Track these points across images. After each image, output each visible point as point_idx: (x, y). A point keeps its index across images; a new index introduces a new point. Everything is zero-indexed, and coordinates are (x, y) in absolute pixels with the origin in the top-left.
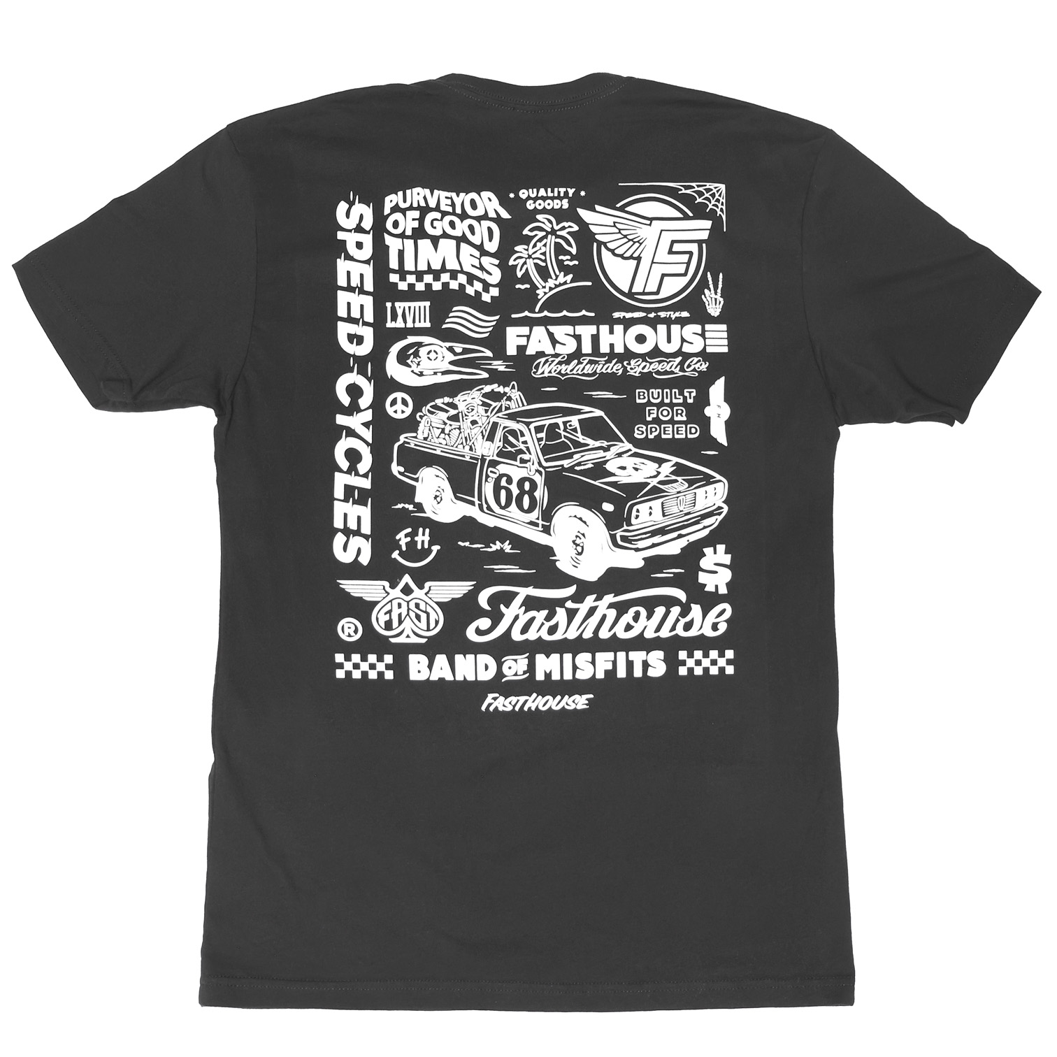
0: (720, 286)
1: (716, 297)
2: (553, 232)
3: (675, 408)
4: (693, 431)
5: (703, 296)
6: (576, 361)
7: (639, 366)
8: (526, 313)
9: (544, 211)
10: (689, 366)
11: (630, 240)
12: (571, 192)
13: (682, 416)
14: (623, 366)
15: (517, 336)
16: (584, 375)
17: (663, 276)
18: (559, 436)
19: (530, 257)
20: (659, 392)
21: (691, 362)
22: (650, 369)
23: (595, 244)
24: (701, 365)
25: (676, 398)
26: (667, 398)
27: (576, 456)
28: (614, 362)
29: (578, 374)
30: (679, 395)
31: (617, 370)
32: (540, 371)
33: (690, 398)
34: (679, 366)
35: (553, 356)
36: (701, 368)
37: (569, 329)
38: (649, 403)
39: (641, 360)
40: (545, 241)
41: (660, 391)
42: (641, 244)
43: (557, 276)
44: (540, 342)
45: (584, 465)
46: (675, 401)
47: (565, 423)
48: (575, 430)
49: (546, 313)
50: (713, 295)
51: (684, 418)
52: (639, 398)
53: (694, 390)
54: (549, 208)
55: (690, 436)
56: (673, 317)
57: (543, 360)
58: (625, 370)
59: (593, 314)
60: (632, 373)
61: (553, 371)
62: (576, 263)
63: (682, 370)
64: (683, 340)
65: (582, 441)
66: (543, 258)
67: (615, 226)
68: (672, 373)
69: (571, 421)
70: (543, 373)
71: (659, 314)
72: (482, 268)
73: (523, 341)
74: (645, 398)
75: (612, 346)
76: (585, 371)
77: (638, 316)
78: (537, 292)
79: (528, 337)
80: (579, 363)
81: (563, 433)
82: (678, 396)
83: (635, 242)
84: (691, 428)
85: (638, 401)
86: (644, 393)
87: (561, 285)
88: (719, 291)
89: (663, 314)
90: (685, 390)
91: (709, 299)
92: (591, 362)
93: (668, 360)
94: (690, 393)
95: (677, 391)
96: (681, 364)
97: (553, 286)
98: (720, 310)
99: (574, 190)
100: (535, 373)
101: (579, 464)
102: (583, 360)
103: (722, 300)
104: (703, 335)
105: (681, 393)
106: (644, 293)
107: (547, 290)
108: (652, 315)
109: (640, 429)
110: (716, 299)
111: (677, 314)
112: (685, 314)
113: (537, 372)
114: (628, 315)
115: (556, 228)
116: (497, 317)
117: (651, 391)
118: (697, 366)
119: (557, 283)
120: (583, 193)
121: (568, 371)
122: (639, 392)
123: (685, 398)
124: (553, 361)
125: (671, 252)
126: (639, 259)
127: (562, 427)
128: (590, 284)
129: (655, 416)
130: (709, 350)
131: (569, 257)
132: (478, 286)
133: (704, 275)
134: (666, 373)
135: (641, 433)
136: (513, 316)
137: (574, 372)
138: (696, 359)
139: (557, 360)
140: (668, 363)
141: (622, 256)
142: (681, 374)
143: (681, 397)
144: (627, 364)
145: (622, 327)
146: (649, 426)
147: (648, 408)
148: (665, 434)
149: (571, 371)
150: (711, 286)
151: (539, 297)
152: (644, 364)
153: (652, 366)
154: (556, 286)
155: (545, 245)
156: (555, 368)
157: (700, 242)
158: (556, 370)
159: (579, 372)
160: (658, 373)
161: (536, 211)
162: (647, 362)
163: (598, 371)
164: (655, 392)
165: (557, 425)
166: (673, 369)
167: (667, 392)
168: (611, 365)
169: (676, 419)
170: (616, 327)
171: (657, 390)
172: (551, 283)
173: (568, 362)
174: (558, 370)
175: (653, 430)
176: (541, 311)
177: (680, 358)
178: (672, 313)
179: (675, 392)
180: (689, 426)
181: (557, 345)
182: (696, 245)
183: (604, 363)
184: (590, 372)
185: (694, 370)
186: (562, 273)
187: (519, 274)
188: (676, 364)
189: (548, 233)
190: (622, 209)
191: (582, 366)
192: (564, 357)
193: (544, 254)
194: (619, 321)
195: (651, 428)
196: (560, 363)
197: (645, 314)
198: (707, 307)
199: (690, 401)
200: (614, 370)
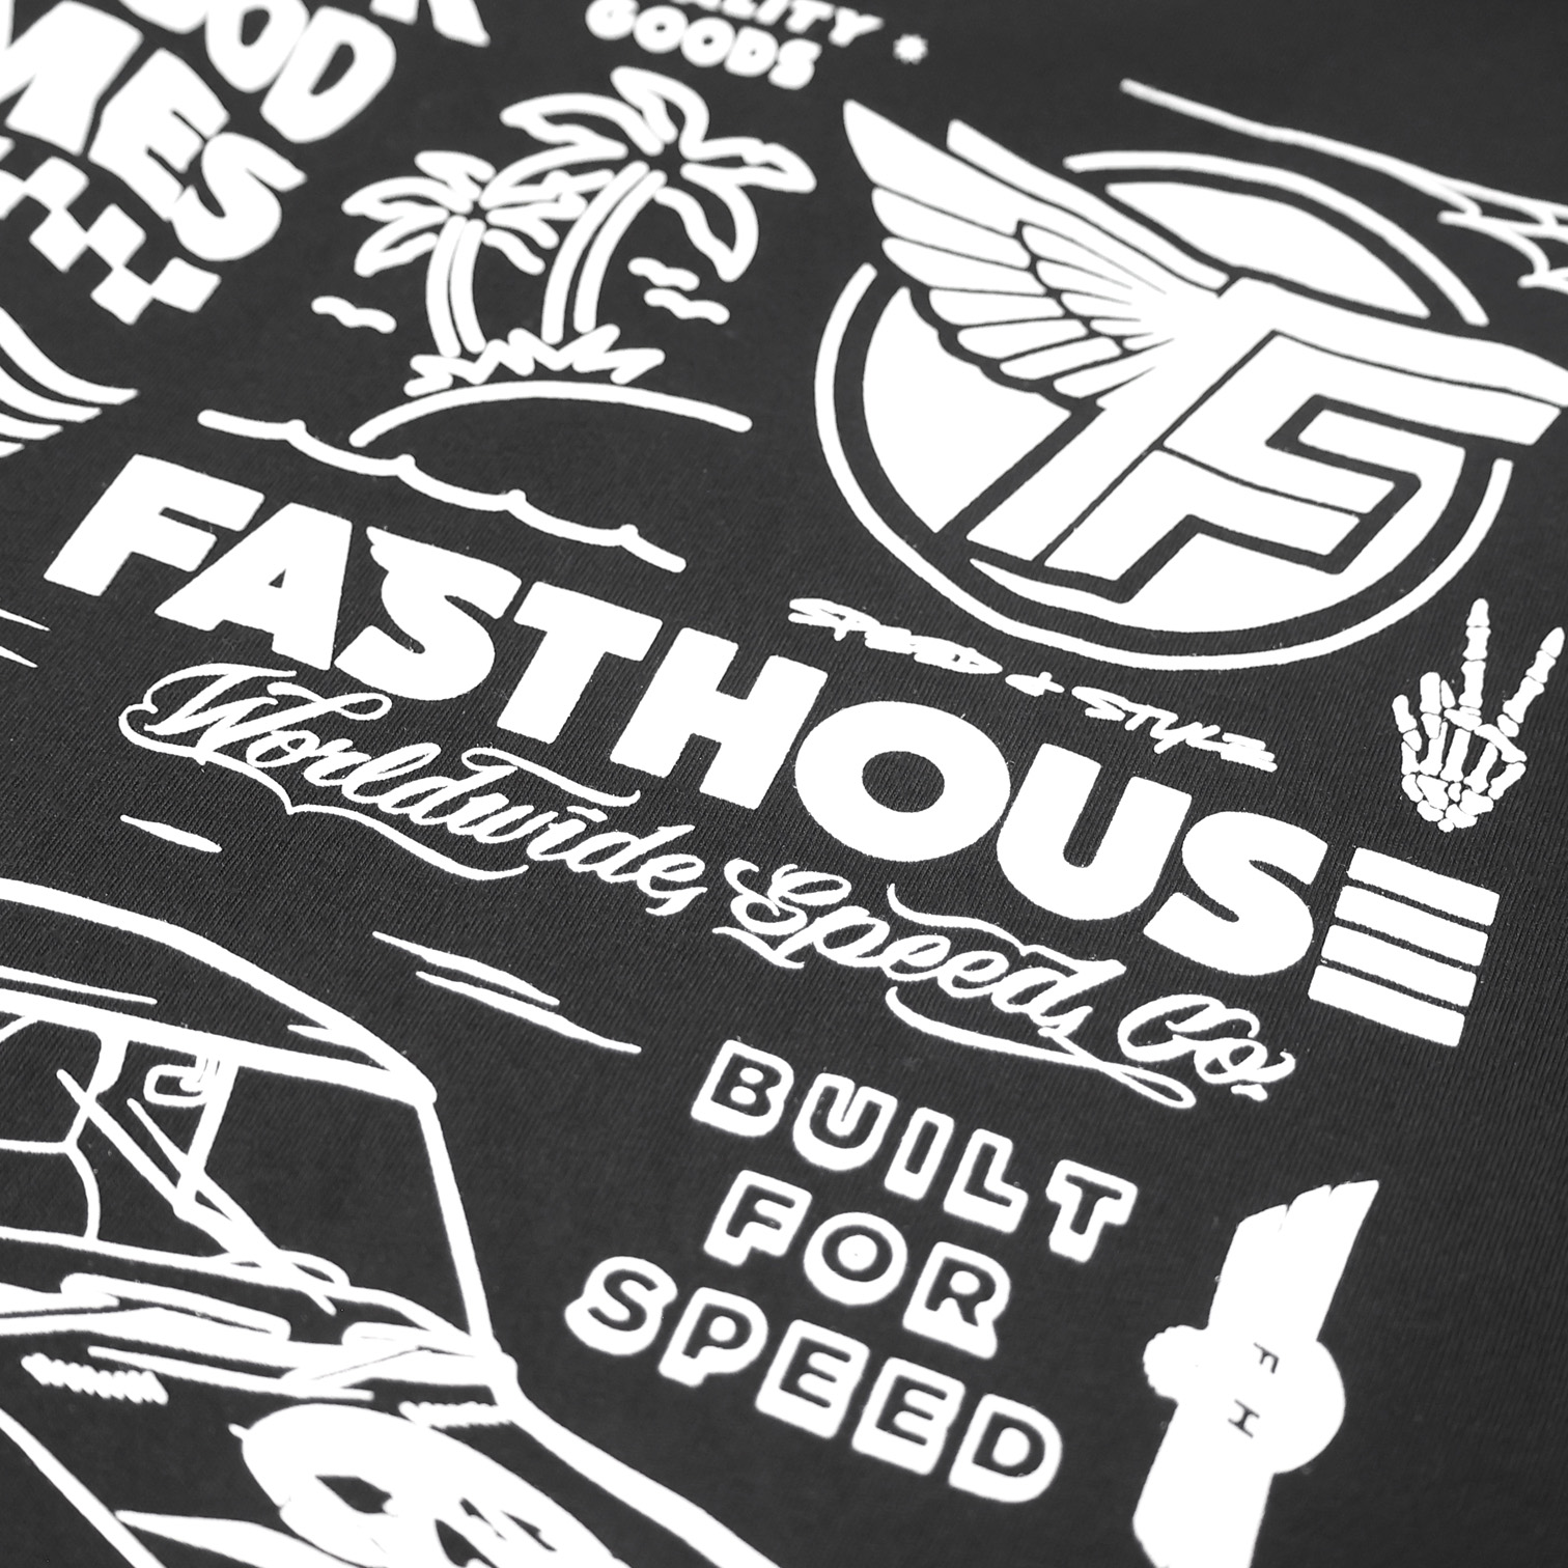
0: (1534, 683)
1: (1486, 731)
2: (669, 161)
3: (942, 1251)
4: (1011, 1447)
5: (1400, 704)
6: (430, 751)
7: (814, 913)
8: (294, 433)
9: (672, 64)
10: (1154, 1032)
11: (1069, 315)
12: (851, 26)
13: (969, 1317)
14: (713, 877)
15: (168, 513)
16: (437, 838)
17: (1190, 527)
18: (55, 1116)
19: (477, 212)
20: (871, 1112)
21: (1180, 1016)
22: (884, 962)
23: (865, 275)
24: (1239, 1056)
25: (976, 1187)
26: (915, 1164)
27: (80, 1288)
28: (666, 834)
29: (402, 824)
30: (1008, 1178)
31: (657, 883)
32: (178, 723)
33: (1080, 1225)
34: (1085, 1011)
35: (307, 675)
36: (1232, 1074)
37: (492, 586)
38: (776, 1154)
39: (846, 888)
40: (601, 178)
41: (888, 1105)
42: (1127, 353)
43: (570, 334)
44: (278, 582)
45: (100, 1365)
46: (959, 1203)
47: (139, 1058)
48: (181, 1126)
49: (404, 468)
50: (1469, 718)
51: (981, 1341)
52: (722, 1096)
53: (1129, 1191)
54: (700, 56)
55: (967, 1476)
56: (1166, 738)
57: (235, 674)
58: (715, 902)
59: (675, 564)
60: (749, 935)
61: (254, 750)
62: (717, 313)
63: (1094, 1034)
64: (1175, 878)
65: (186, 1210)
66: (547, 238)
67: (1018, 236)
68: (1023, 1029)
69: (188, 1060)
70: (191, 738)
71: (1081, 693)
72: (192, 177)
73: (182, 548)
74: (760, 1108)
75: (699, 753)
76: (455, 823)
77: (947, 664)
78: (418, 362)
79: (226, 540)
80: (449, 765)
81: (89, 1107)
82: (994, 1181)
83: (1093, 334)
84: (999, 1424)
85: (705, 1110)
86: (772, 1077)
87: (569, 375)
88: (1516, 707)
89: (1102, 704)
90: (1066, 1167)
91: (1433, 725)
92: (517, 788)
93: (1025, 950)
94: (1092, 1194)
95: (1004, 1147)
96: (1107, 1004)
97: (526, 369)
98: (1487, 806)
99: (870, 23)
100: (139, 721)
101: (69, 1347)
102: (474, 759)
103: (1516, 759)
104: (1321, 897)
105: (1029, 1172)
106: (1036, 569)
107: (477, 372)
108: (1035, 685)
109: (630, 1288)
110: (1477, 745)
111: (1197, 735)
112: (1249, 752)
113: (156, 719)
114: (886, 638)
115: (694, 144)
116: (119, 396)
117: (824, 1081)
118: (1204, 1053)
119: (556, 361)
120: (911, 48)
121: (349, 787)
122: (738, 1063)
123: (1041, 1215)
124: (287, 702)
125: (1287, 439)
126: (1083, 412)
127: (108, 1071)
128: (739, 423)
129: (776, 1244)
130: (1325, 988)
131: (689, 280)
132: (116, 235)
133: (1453, 603)
134: (979, 1015)
135: (621, 1313)
136: (210, 419)
137: (386, 802)
138: (1216, 1012)
139: (319, 706)
140: (1017, 963)
141: (991, 368)
142: (1082, 1058)
143: (1020, 1198)
144: (744, 877)
145: (817, 678)
146: (704, 1297)
147: (746, 1179)
148: (790, 1385)
149: (367, 789)
150: (1474, 672)
151: (411, 388)
152: (857, 915)
153: (902, 950)
154: (541, 373)
155: (589, 196)
156: (282, 740)
157: (1480, 452)
158: (278, 752)
159: (416, 814)
160: (925, 997)
161: (628, 51)
162: (880, 909)
163: (535, 851)
164: (850, 1099)
165: (81, 1051)
166: (1034, 1010)
167: (929, 1131)
168: (639, 846)
169: (918, 1319)
170: (778, 670)
171: (868, 1094)
172: (520, 349)
173: (373, 739)
174: (294, 756)
175: (722, 1329)
176: (382, 448)
177: (1113, 969)
178: (1168, 717)
179: (987, 1153)
180: (992, 1405)
181: (371, 635)
182: (1456, 456)
183: (598, 816)
184: (482, 834)
185: (1182, 1068)
186: (612, 332)
187: (371, 259)
188: (1066, 988)
189: (635, 153)
190: (1095, 183)
191: (452, 788)
192: (374, 705)
193: (562, 228)
194: (810, 646)
195: (711, 1313)
196: (326, 728)
197: (993, 668)
198: (1409, 763)
199: (1071, 1244)
200: (642, 878)
